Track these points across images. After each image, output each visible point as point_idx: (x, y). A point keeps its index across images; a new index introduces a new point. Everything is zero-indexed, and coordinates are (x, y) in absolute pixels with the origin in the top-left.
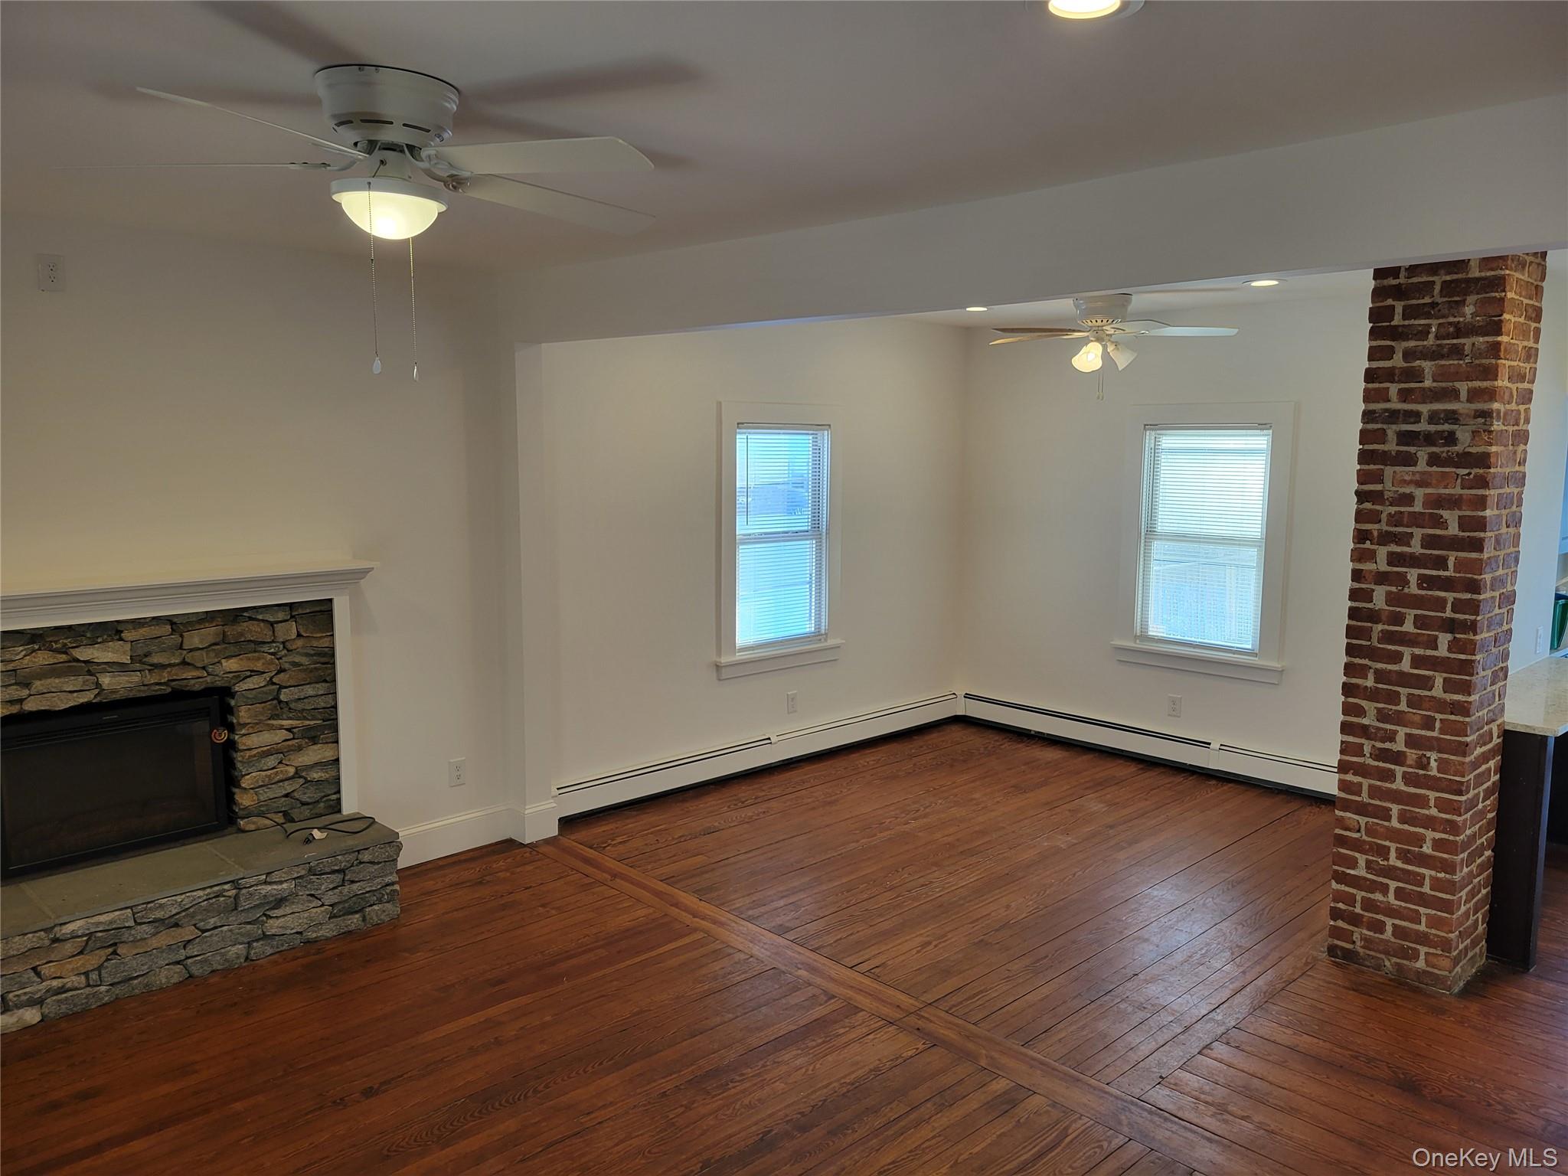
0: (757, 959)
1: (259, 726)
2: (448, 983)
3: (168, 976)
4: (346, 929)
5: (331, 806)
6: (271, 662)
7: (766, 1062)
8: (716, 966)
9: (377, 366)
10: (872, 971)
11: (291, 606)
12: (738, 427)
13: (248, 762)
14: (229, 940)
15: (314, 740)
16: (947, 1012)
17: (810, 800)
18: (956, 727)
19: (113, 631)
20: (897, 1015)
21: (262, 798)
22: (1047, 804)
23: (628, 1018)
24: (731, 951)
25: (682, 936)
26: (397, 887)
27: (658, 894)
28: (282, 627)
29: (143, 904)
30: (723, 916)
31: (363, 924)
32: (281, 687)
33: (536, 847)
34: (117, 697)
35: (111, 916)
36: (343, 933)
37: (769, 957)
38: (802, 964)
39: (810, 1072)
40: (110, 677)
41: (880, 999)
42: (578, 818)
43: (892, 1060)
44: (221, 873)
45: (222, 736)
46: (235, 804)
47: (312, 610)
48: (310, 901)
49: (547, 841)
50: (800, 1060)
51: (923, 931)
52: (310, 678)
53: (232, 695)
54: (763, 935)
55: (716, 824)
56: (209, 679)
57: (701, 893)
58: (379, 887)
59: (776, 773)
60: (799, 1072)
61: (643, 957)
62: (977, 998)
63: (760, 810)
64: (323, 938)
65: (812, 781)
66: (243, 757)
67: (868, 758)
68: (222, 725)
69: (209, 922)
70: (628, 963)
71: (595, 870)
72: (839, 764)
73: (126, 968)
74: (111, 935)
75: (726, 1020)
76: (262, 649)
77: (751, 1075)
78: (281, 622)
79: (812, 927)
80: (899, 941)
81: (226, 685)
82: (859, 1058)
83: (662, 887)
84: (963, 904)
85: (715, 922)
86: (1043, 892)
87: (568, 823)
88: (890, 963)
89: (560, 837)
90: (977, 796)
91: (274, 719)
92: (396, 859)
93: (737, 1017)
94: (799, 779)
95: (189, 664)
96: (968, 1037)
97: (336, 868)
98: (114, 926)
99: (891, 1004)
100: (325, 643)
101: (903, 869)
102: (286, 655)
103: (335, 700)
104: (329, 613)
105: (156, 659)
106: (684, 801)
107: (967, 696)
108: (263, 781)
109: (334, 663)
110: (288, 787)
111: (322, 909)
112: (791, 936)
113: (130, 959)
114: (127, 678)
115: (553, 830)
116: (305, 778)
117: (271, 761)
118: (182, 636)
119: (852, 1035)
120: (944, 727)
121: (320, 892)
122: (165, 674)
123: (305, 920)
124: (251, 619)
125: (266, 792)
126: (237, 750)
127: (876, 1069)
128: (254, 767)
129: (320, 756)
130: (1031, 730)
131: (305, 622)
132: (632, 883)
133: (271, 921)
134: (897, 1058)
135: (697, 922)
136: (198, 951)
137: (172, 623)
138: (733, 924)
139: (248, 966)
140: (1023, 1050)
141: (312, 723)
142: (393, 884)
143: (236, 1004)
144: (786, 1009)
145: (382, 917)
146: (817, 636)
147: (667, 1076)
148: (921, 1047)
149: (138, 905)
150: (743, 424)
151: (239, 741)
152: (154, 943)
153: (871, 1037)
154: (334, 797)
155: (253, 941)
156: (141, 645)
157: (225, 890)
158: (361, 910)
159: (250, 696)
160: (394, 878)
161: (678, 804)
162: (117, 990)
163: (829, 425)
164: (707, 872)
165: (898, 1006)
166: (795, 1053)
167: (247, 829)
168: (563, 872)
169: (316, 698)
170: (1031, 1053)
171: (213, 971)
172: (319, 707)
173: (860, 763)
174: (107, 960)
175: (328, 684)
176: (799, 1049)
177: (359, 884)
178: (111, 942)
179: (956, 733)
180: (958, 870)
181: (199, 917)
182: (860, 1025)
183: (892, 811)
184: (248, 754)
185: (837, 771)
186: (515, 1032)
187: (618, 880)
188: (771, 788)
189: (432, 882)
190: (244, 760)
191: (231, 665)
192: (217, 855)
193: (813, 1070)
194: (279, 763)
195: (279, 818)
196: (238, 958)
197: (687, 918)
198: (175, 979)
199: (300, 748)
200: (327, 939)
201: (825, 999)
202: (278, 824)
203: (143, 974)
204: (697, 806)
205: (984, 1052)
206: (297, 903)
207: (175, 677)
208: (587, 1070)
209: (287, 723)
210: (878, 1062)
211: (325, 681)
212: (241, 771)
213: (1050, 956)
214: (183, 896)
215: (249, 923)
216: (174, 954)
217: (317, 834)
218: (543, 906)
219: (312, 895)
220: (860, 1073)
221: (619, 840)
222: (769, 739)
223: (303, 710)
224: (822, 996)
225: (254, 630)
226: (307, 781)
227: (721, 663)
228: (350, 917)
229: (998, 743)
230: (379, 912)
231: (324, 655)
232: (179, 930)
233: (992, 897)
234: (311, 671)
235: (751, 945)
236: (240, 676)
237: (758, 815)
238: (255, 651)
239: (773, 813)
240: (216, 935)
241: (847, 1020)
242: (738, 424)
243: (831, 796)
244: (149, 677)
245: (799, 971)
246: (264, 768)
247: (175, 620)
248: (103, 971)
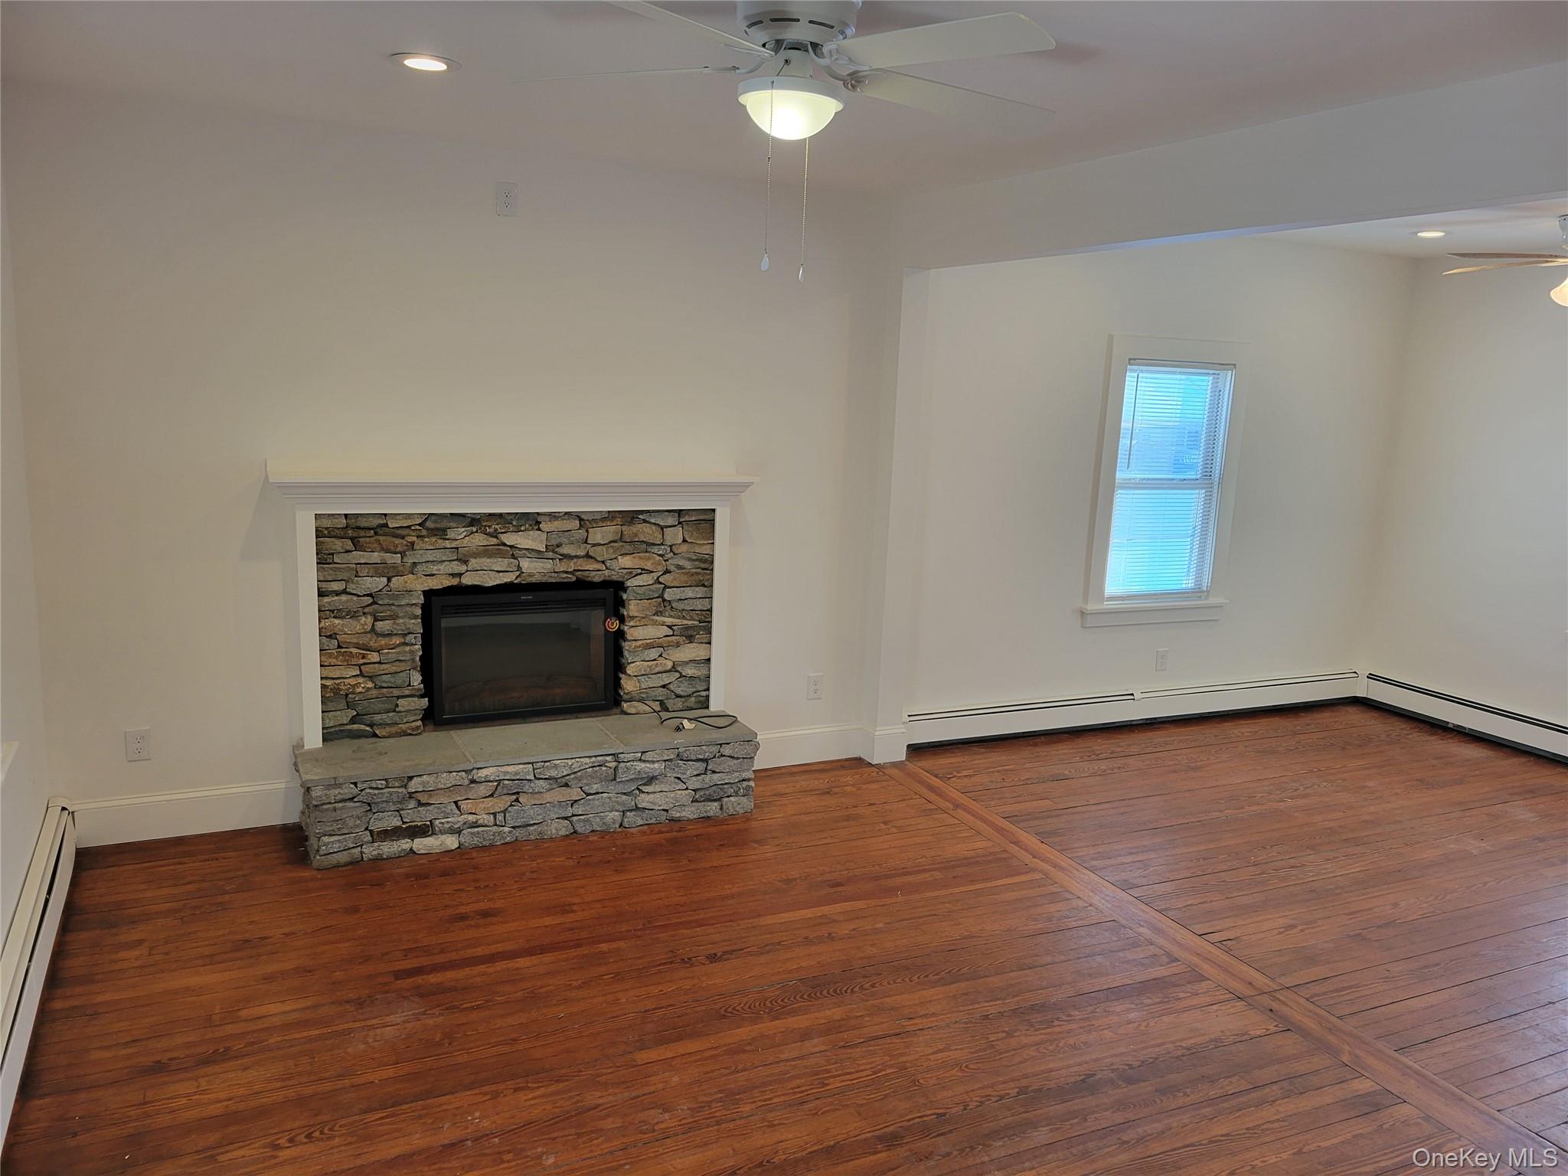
0: (1096, 909)
1: (644, 620)
2: (790, 877)
3: (558, 829)
4: (705, 814)
5: (700, 702)
6: (659, 564)
7: (1095, 1009)
8: (1053, 908)
9: (765, 264)
10: (1224, 943)
11: (680, 512)
12: (1130, 364)
13: (633, 652)
14: (607, 806)
15: (690, 639)
16: (1308, 1000)
17: (1171, 763)
18: (1355, 709)
19: (532, 521)
20: (1248, 991)
21: (643, 686)
22: (1460, 804)
23: (957, 940)
24: (1070, 896)
25: (1019, 874)
26: (752, 784)
27: (1001, 831)
28: (670, 531)
29: (542, 762)
30: (1064, 862)
31: (720, 812)
32: (666, 587)
33: (882, 768)
34: (533, 580)
35: (518, 768)
36: (702, 818)
37: (1110, 909)
38: (1146, 922)
39: (1142, 1028)
40: (529, 562)
41: (1229, 972)
42: (926, 747)
43: (1237, 1035)
44: (605, 746)
45: (614, 625)
46: (621, 688)
47: (696, 519)
48: (676, 784)
49: (894, 765)
50: (1133, 1014)
51: (1288, 913)
52: (691, 581)
53: (625, 589)
54: (1105, 887)
55: (1067, 772)
56: (607, 573)
57: (1043, 836)
58: (736, 781)
59: (1136, 731)
60: (1130, 1026)
61: (978, 886)
62: (1347, 992)
63: (1115, 765)
64: (686, 819)
65: (1176, 743)
66: (630, 646)
67: (1245, 728)
68: (615, 616)
69: (592, 788)
70: (962, 889)
71: (937, 797)
72: (1209, 732)
73: (525, 815)
74: (516, 784)
75: (1058, 961)
76: (653, 551)
77: (1079, 1017)
78: (670, 527)
79: (1160, 889)
80: (1259, 919)
81: (621, 579)
82: (1199, 1025)
83: (1005, 824)
84: (1341, 894)
85: (1055, 866)
86: (1442, 896)
87: (916, 750)
88: (1245, 938)
89: (908, 763)
90: (1370, 784)
91: (658, 615)
92: (753, 757)
93: (1070, 960)
94: (1163, 740)
95: (592, 557)
96: (1330, 1030)
97: (701, 757)
98: (518, 777)
99: (1242, 980)
100: (706, 550)
101: (1271, 847)
102: (672, 558)
103: (711, 603)
104: (712, 521)
105: (565, 550)
106: (1035, 745)
107: (1371, 677)
108: (645, 671)
109: (712, 570)
110: (666, 679)
111: (686, 792)
112: (1136, 892)
113: (528, 811)
114: (541, 564)
115: (901, 755)
116: (680, 673)
117: (653, 653)
118: (587, 531)
119: (1195, 1001)
120: (1341, 707)
121: (685, 776)
122: (572, 564)
123: (671, 800)
124: (645, 521)
125: (647, 681)
126: (625, 640)
127: (1216, 1040)
128: (639, 657)
129: (694, 654)
130: (1448, 723)
131: (690, 529)
132: (974, 816)
133: (642, 795)
134: (1243, 1035)
135: (1037, 863)
136: (583, 811)
137: (581, 520)
138: (1075, 872)
139: (621, 832)
140: (1396, 1055)
141: (690, 623)
142: (749, 780)
143: (609, 861)
144: (1123, 962)
145: (737, 809)
146: (1197, 592)
147: (991, 1001)
148: (1272, 1028)
149: (537, 762)
150: (1135, 359)
151: (628, 631)
152: (548, 797)
153: (1215, 1007)
154: (704, 694)
155: (628, 811)
156: (554, 536)
157: (607, 761)
158: (719, 800)
159: (639, 592)
160: (749, 775)
161: (1029, 748)
162: (517, 833)
163: (1235, 365)
164: (1052, 817)
165: (1250, 983)
166: (1128, 1006)
167: (629, 712)
168: (907, 795)
169: (695, 600)
170: (1405, 1060)
171: (593, 831)
172: (696, 609)
173: (1234, 733)
174: (511, 805)
175: (706, 589)
176: (1133, 1003)
177: (719, 775)
178: (515, 791)
179: (1354, 715)
180: (1337, 858)
181: (585, 781)
182: (1204, 993)
183: (1265, 786)
184: (634, 644)
185: (1206, 738)
186: (847, 932)
187: (960, 811)
188: (1129, 745)
189: (785, 786)
190: (631, 650)
191: (626, 562)
192: (602, 730)
193: (1146, 1027)
194: (659, 656)
195: (657, 706)
196: (614, 823)
197: (1028, 858)
198: (563, 832)
199: (678, 645)
200: (688, 820)
201: (1167, 960)
202: (655, 712)
203: (539, 823)
204: (1048, 752)
205: (1347, 1048)
206: (666, 783)
207: (580, 568)
208: (912, 979)
209: (669, 621)
210: (1220, 1034)
211: (704, 585)
212: (627, 659)
213: (1442, 965)
214: (573, 761)
215: (625, 794)
216: (563, 810)
217: (686, 723)
218: (885, 823)
219: (679, 778)
220: (1199, 1040)
221: (965, 773)
222: (1132, 694)
223: (683, 610)
224: (1164, 957)
225: (646, 532)
226: (682, 676)
227: (1087, 610)
228: (709, 803)
229: (1405, 732)
230: (735, 804)
231: (704, 561)
232: (568, 790)
233: (1377, 892)
234: (692, 575)
235: (1091, 894)
236: (633, 573)
237: (1112, 769)
238: (646, 552)
239: (1128, 769)
240: (598, 799)
241: (1189, 986)
242: (1130, 360)
243: (1196, 762)
244: (559, 565)
245: (1141, 928)
246: (647, 659)
247: (583, 517)
248: (507, 815)
